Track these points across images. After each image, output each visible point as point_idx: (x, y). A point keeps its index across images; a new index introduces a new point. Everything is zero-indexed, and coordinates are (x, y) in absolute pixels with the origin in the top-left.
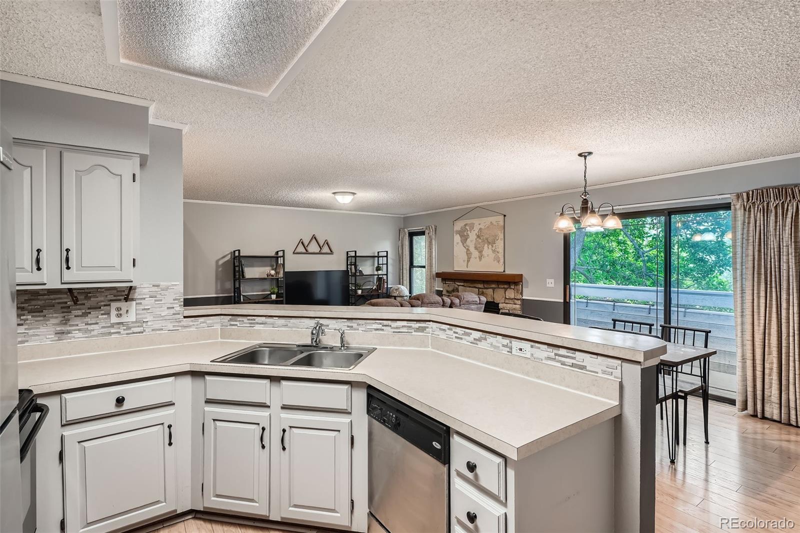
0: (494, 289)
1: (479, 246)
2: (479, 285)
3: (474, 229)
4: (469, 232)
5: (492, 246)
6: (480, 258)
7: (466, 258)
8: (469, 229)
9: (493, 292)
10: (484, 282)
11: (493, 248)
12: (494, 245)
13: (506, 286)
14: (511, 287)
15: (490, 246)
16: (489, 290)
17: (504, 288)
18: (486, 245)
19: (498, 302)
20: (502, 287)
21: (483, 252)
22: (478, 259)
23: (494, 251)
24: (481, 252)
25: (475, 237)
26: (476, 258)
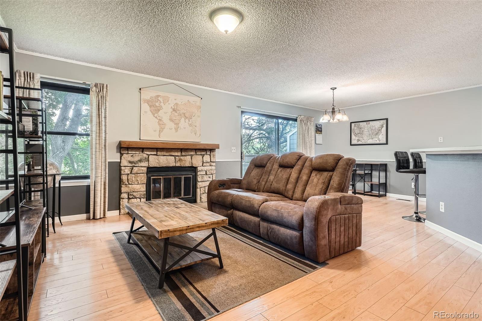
0: (192, 156)
1: (175, 118)
2: (176, 153)
3: (169, 102)
4: (162, 104)
5: (189, 121)
6: (176, 130)
7: (158, 128)
8: (162, 101)
9: (191, 159)
10: (181, 150)
11: (190, 123)
12: (191, 120)
13: (203, 153)
14: (208, 153)
15: (187, 120)
16: (187, 157)
17: (201, 154)
18: (183, 119)
19: (197, 166)
20: (200, 153)
21: (180, 124)
22: (174, 130)
23: (190, 125)
24: (177, 124)
25: (171, 110)
26: (171, 129)
